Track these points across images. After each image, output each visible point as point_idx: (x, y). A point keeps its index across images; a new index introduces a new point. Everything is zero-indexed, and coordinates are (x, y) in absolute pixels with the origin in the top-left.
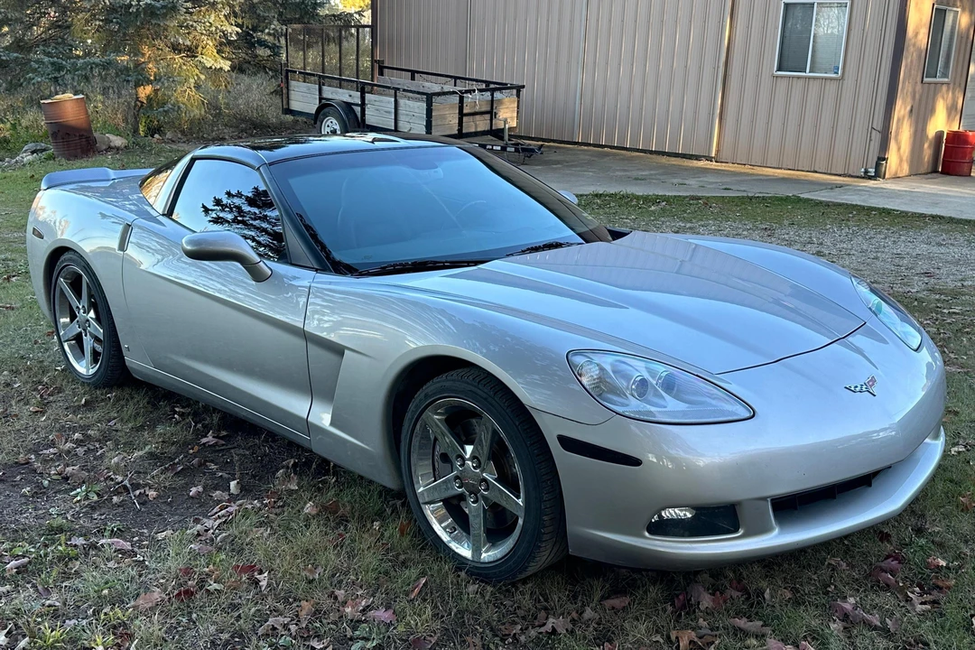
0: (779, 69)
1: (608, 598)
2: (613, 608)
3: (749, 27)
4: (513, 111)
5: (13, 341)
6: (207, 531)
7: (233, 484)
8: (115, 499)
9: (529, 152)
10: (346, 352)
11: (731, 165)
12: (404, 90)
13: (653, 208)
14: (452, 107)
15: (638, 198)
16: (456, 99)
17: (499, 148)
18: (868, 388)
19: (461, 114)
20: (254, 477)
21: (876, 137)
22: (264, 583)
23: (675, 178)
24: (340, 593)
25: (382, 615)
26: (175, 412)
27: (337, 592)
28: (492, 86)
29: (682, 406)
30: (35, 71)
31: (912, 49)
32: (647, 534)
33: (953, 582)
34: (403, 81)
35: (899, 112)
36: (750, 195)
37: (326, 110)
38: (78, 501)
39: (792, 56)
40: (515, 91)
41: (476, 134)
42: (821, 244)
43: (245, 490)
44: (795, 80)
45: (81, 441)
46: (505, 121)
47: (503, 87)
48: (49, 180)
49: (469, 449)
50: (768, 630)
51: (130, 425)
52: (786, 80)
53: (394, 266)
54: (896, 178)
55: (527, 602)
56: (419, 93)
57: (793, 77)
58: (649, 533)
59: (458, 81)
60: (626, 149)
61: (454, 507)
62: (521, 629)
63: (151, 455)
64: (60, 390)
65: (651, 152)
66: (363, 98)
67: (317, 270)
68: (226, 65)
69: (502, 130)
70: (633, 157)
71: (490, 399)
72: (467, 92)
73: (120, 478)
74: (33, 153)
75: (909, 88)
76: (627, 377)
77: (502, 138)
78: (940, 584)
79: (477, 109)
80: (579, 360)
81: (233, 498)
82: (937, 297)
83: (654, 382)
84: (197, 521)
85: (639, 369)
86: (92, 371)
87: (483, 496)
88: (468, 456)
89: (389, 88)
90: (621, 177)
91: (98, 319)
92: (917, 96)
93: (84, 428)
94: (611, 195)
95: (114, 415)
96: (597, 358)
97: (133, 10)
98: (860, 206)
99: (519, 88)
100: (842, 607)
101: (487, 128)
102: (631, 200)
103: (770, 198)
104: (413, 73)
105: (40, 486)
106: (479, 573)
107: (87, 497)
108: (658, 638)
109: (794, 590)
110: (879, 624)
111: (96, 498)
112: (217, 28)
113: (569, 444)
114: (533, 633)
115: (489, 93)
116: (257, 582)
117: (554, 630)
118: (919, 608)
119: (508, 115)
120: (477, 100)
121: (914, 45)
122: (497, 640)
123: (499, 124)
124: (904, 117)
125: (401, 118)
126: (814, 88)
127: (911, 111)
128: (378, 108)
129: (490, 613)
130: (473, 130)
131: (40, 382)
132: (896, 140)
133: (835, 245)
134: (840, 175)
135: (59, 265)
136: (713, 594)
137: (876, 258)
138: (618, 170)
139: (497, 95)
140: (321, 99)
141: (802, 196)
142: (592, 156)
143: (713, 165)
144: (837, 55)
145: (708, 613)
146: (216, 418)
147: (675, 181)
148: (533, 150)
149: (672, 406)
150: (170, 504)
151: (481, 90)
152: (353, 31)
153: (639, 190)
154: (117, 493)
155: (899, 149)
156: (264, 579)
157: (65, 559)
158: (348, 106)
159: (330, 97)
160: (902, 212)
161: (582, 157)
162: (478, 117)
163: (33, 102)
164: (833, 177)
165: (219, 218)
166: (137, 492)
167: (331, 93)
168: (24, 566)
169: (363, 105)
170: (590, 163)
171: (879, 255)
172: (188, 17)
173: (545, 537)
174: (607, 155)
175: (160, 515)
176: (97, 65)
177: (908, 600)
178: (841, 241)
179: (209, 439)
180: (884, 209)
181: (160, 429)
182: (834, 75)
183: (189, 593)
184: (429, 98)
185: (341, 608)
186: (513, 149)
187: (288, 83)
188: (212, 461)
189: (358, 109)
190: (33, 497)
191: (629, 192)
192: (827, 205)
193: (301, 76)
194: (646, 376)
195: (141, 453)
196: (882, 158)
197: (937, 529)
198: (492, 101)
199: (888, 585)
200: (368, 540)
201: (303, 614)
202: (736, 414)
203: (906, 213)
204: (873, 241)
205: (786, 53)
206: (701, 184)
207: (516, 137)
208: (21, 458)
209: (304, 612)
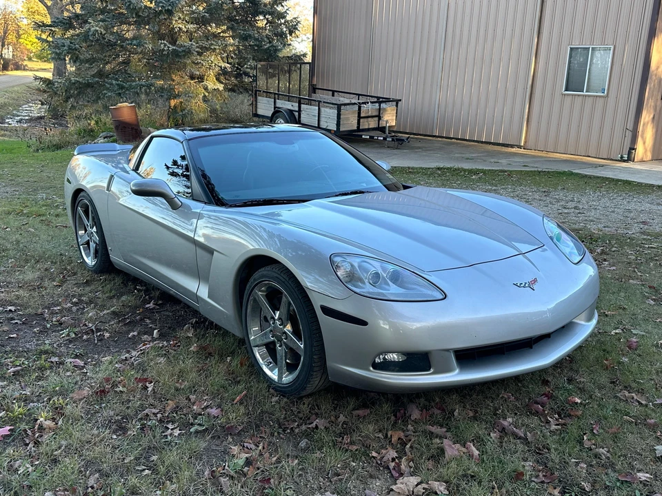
0: (566, 90)
1: (356, 410)
2: (359, 416)
3: (547, 63)
4: (393, 116)
5: (59, 245)
6: (131, 358)
7: (155, 331)
8: (85, 337)
9: (401, 141)
10: (215, 252)
11: (533, 151)
12: (324, 102)
13: (474, 177)
14: (353, 112)
15: (465, 170)
16: (356, 108)
17: (382, 138)
18: (531, 285)
19: (359, 117)
20: (170, 328)
21: (629, 134)
22: (150, 389)
23: (493, 158)
24: (193, 397)
25: (214, 411)
26: (136, 289)
27: (191, 397)
28: (381, 100)
29: (401, 291)
30: (108, 89)
31: (654, 77)
32: (371, 369)
33: (580, 412)
34: (327, 97)
35: (645, 118)
36: (539, 170)
37: (277, 114)
38: (63, 337)
39: (574, 82)
40: (395, 103)
41: (369, 130)
42: (579, 202)
43: (162, 336)
44: (576, 97)
45: (77, 303)
46: (387, 122)
47: (387, 100)
48: (79, 150)
49: (278, 313)
50: (449, 434)
51: (107, 295)
52: (571, 97)
53: (252, 201)
54: (642, 161)
55: (305, 408)
56: (333, 104)
57: (575, 95)
58: (373, 368)
59: (360, 97)
60: (466, 140)
61: (271, 349)
62: (298, 425)
63: (114, 313)
64: (75, 274)
65: (482, 142)
66: (300, 107)
67: (205, 203)
68: (221, 87)
69: (385, 128)
70: (470, 145)
71: (286, 282)
72: (363, 103)
73: (90, 325)
74: (104, 138)
75: (651, 103)
76: (366, 271)
77: (384, 132)
78: (572, 414)
79: (370, 114)
80: (337, 259)
81: (154, 340)
82: (645, 237)
83: (385, 275)
84: (128, 352)
85: (375, 266)
86: (93, 263)
87: (284, 343)
88: (276, 318)
89: (315, 101)
90: (458, 158)
91: (97, 232)
92: (658, 108)
93: (80, 296)
94: (448, 169)
95: (101, 290)
96: (349, 259)
97: (165, 53)
98: (611, 178)
99: (397, 101)
100: (502, 424)
101: (376, 126)
102: (461, 172)
103: (553, 172)
104: (333, 92)
105: (45, 327)
106: (280, 390)
107: (68, 335)
108: (380, 435)
109: (476, 412)
110: (523, 435)
111: (74, 336)
112: (215, 65)
113: (328, 311)
114: (304, 427)
115: (377, 105)
116: (146, 388)
117: (317, 427)
118: (553, 427)
119: (390, 118)
120: (369, 109)
121: (656, 75)
122: (280, 430)
123: (383, 124)
124: (648, 123)
125: (322, 119)
126: (589, 101)
127: (654, 117)
128: (309, 113)
129: (280, 415)
130: (367, 127)
131: (66, 269)
132: (642, 137)
133: (588, 203)
134: (605, 159)
135: (79, 199)
136: (422, 411)
137: (613, 212)
138: (457, 153)
139: (383, 105)
140: (275, 108)
141: (574, 171)
142: (443, 144)
143: (521, 151)
144: (604, 81)
145: (415, 422)
146: (158, 293)
147: (492, 160)
148: (403, 140)
149: (393, 290)
150: (116, 342)
151: (372, 102)
152: (299, 65)
153: (466, 166)
154: (87, 333)
155: (644, 143)
156: (150, 387)
157: (42, 369)
158: (291, 111)
159: (281, 106)
160: (638, 183)
161: (436, 145)
162: (370, 119)
163: (106, 108)
164: (600, 160)
165: (173, 172)
166: (99, 334)
167: (280, 103)
168: (18, 371)
169: (299, 111)
170: (440, 149)
171: (616, 209)
172: (198, 57)
173: (316, 369)
174: (454, 143)
175: (108, 347)
176: (144, 86)
177: (548, 422)
178: (593, 200)
179: (151, 305)
180: (627, 181)
181: (124, 298)
182: (602, 94)
183: (103, 392)
184: (339, 107)
185: (191, 406)
186: (391, 139)
187: (256, 98)
188: (149, 318)
189: (296, 114)
190: (39, 333)
191: (460, 167)
192: (590, 177)
193: (265, 94)
194: (380, 271)
195: (108, 311)
196: (632, 148)
197: (582, 380)
198: (380, 109)
199: (538, 412)
200: (222, 368)
201: (168, 409)
202: (435, 297)
203: (642, 184)
204: (614, 201)
205: (571, 79)
206: (509, 163)
207: (394, 132)
208: (40, 311)
209: (169, 407)
